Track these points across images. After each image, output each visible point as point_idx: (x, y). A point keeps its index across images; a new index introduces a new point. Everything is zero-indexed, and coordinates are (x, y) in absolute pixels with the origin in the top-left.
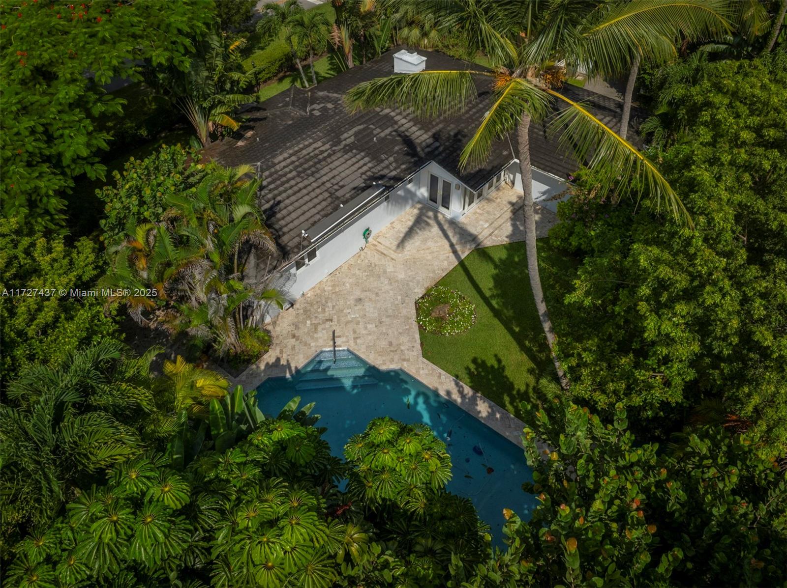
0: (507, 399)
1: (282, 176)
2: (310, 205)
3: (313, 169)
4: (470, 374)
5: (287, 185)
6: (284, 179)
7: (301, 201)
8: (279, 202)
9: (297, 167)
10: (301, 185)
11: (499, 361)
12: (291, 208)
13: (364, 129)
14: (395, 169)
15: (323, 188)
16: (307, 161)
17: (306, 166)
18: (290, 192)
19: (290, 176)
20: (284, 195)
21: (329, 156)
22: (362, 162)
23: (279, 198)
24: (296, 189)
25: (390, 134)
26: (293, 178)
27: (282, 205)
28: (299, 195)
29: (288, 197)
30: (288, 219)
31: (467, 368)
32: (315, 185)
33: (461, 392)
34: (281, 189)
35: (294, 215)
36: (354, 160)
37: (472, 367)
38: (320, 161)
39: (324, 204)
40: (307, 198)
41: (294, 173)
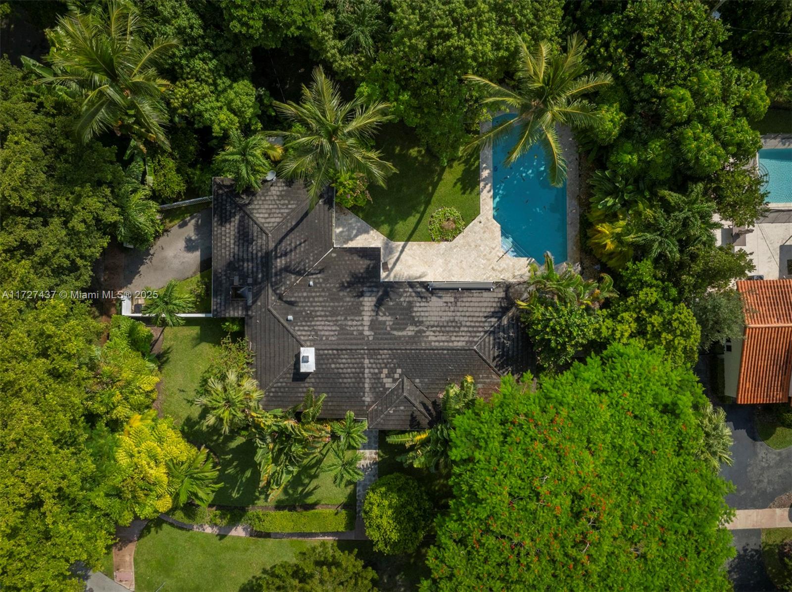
0: (473, 168)
1: (470, 332)
2: (472, 304)
3: (450, 324)
4: (472, 190)
5: (473, 324)
6: (470, 329)
7: (474, 309)
8: (485, 317)
9: (456, 332)
10: (466, 319)
11: (455, 184)
12: (483, 309)
13: (395, 329)
14: (407, 292)
15: (456, 309)
16: (448, 332)
17: (452, 329)
18: (475, 319)
19: (466, 329)
20: (479, 319)
21: (432, 327)
22: (420, 309)
23: (484, 319)
24: (470, 319)
25: (385, 315)
26: (466, 326)
27: (486, 314)
28: (472, 314)
29: (479, 317)
30: (490, 304)
31: (470, 193)
32: (458, 314)
33: (485, 187)
34: (477, 324)
35: (486, 304)
36: (422, 314)
37: (468, 192)
38: (441, 327)
39: (465, 300)
40: (470, 309)
41: (462, 329)
